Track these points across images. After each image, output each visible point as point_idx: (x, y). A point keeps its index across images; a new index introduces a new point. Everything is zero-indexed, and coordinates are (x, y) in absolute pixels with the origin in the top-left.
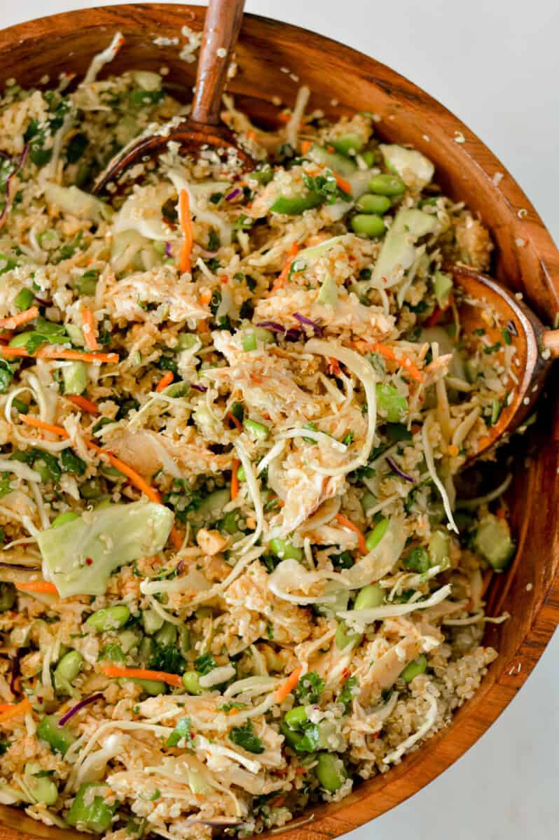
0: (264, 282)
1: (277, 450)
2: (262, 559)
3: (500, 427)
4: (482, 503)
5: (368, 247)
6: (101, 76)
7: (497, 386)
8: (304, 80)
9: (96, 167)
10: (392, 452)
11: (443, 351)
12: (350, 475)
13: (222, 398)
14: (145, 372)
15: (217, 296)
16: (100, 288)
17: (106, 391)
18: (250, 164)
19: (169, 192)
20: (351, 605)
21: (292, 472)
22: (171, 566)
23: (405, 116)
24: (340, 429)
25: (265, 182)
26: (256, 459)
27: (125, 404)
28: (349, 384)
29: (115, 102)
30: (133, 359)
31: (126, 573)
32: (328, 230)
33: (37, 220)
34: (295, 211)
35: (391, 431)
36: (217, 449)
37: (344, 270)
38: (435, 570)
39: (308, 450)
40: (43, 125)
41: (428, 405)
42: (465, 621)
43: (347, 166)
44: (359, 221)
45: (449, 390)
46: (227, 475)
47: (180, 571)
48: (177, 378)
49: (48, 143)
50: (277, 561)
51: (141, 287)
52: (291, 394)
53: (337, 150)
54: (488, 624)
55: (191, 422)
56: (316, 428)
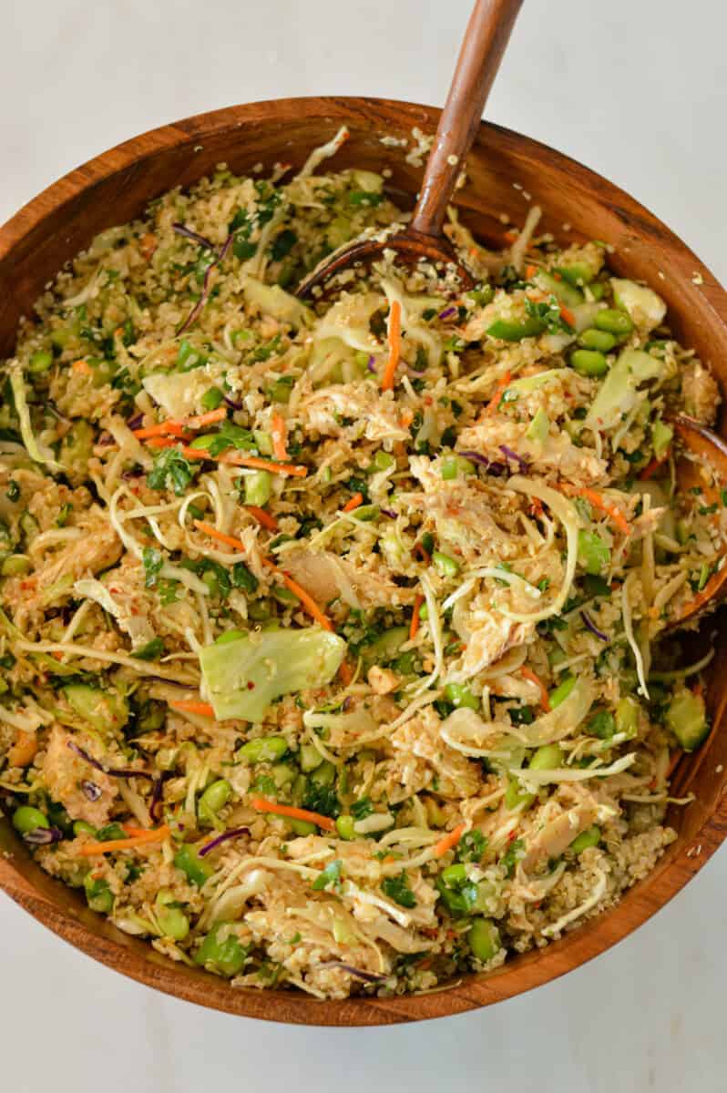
0: (471, 410)
1: (466, 587)
2: (436, 705)
3: (706, 594)
4: (680, 676)
5: (586, 385)
6: (318, 171)
7: (708, 549)
8: (537, 200)
9: (301, 268)
10: (588, 607)
11: (654, 505)
12: (541, 625)
13: (412, 529)
14: (332, 491)
15: (418, 419)
16: (295, 396)
17: (288, 506)
18: (469, 282)
19: (380, 302)
20: (525, 764)
21: (479, 615)
22: (337, 701)
23: (641, 250)
24: (536, 573)
25: (483, 303)
26: (442, 596)
27: (308, 523)
28: (551, 528)
29: (330, 201)
30: (322, 475)
31: (288, 703)
32: (545, 362)
33: (234, 318)
34: (512, 336)
35: (590, 584)
36: (401, 581)
37: (559, 405)
38: (619, 737)
39: (499, 593)
40: (251, 216)
41: (632, 562)
42: (645, 798)
43: (574, 298)
44: (579, 356)
45: (656, 548)
46: (408, 611)
47: (347, 707)
48: (366, 501)
49: (254, 236)
50: (451, 708)
51: (340, 400)
52: (488, 530)
53: (565, 278)
54: (670, 805)
55: (376, 549)
56: (510, 569)
